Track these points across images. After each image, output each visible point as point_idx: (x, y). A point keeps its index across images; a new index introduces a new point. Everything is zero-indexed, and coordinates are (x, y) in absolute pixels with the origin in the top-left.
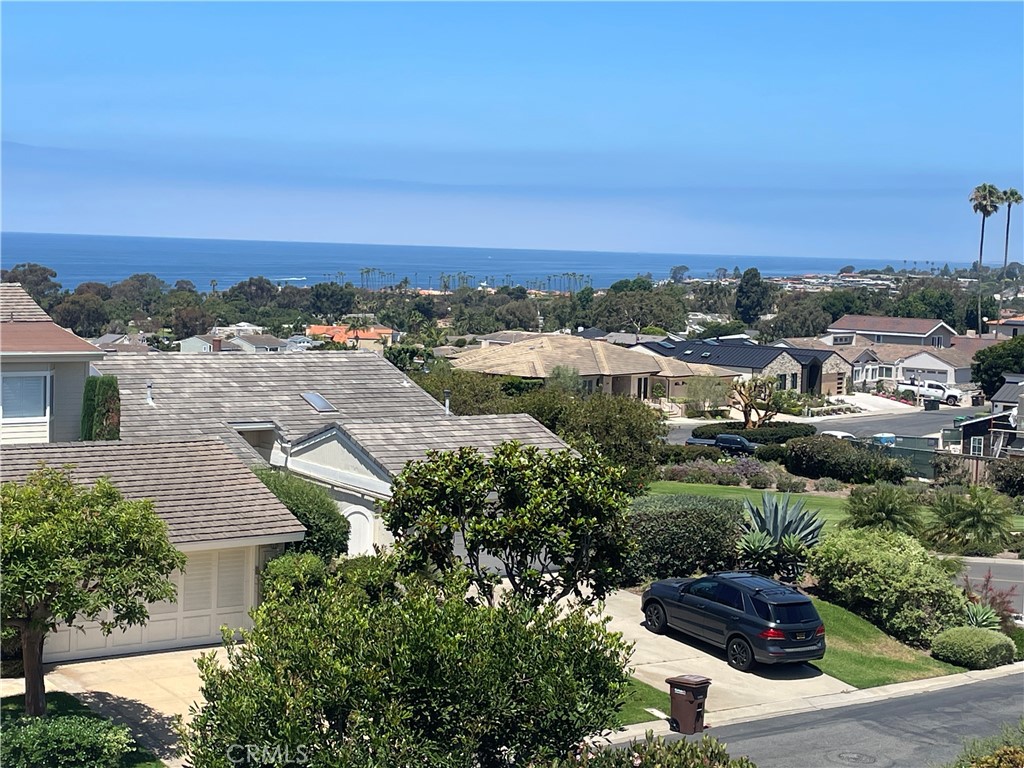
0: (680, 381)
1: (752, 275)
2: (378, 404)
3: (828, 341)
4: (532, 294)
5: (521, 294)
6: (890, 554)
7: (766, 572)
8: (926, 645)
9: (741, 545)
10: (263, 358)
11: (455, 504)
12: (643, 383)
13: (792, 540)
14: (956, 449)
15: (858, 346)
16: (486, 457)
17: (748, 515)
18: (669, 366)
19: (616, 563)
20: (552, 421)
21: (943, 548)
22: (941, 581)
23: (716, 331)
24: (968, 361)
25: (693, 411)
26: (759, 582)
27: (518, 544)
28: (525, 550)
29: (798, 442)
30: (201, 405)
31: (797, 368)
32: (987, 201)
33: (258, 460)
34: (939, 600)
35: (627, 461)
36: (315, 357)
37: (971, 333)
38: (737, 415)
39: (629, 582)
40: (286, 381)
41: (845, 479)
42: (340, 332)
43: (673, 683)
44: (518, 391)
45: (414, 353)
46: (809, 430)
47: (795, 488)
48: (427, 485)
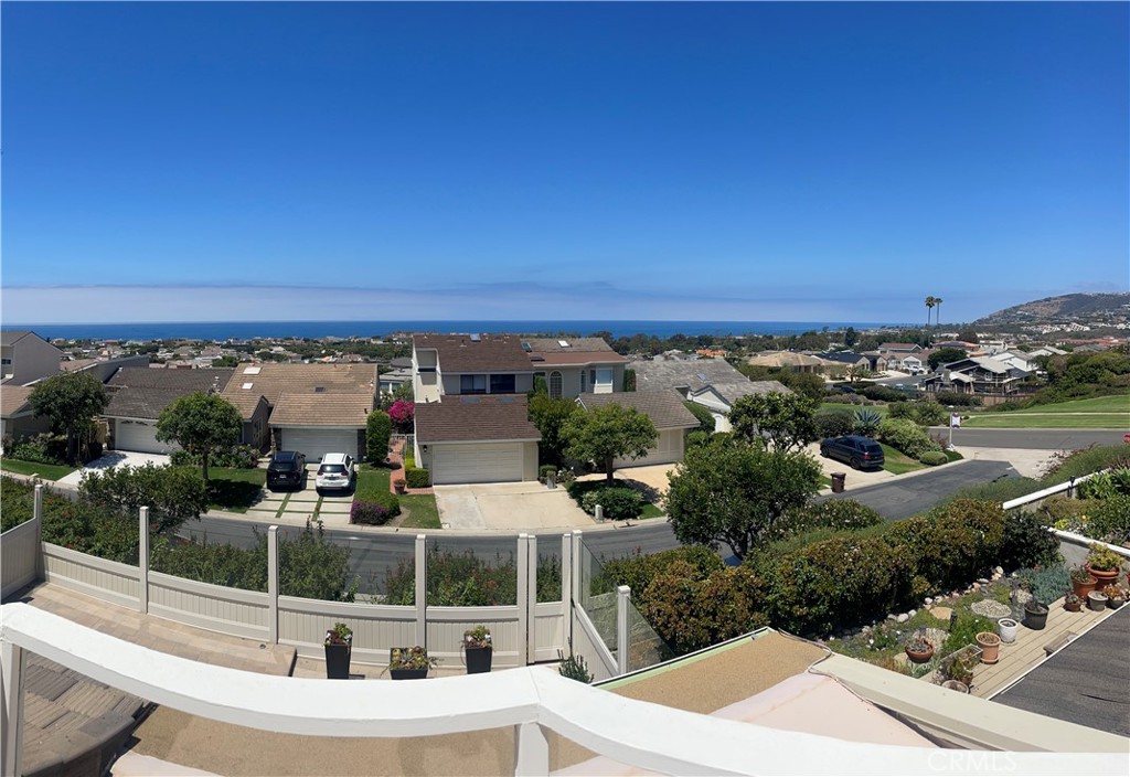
0: (828, 367)
1: (850, 330)
2: (724, 378)
3: (878, 352)
4: (775, 337)
5: (771, 337)
6: (905, 427)
7: (863, 435)
8: (918, 458)
9: (854, 425)
10: (682, 362)
11: (754, 413)
12: (815, 368)
13: (871, 423)
14: (924, 389)
15: (889, 354)
16: (764, 396)
17: (856, 415)
18: (824, 362)
19: (812, 434)
20: (786, 383)
21: (922, 424)
22: (923, 436)
23: (840, 349)
24: (926, 359)
25: (833, 378)
26: (861, 439)
27: (777, 428)
28: (779, 429)
29: (871, 388)
30: (662, 379)
31: (868, 362)
32: (930, 302)
33: (683, 398)
34: (922, 442)
35: (813, 396)
36: (701, 361)
37: (926, 349)
38: (848, 379)
39: (815, 440)
40: (692, 370)
41: (887, 401)
42: (708, 352)
43: (833, 475)
44: (773, 372)
45: (735, 359)
46: (873, 384)
47: (870, 404)
48: (744, 407)
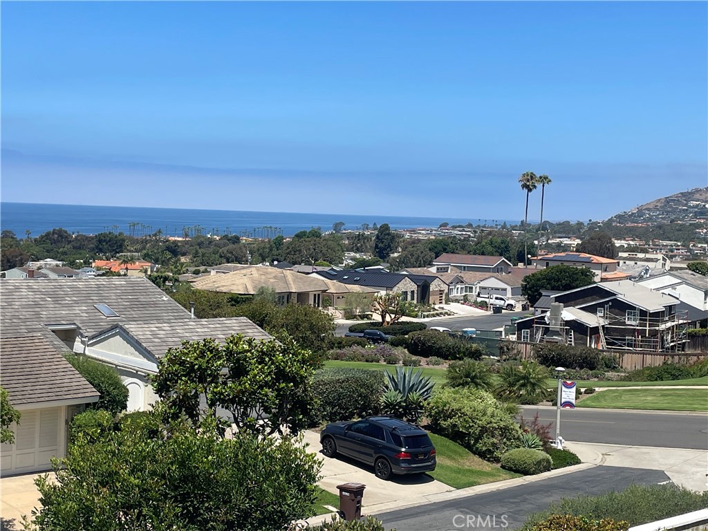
0: (341, 296)
1: (384, 230)
2: (147, 312)
3: (433, 270)
4: (244, 240)
5: (236, 240)
6: (475, 403)
7: (399, 416)
8: (497, 460)
9: (382, 399)
10: (65, 282)
11: (202, 376)
12: (317, 297)
13: (414, 396)
14: (513, 338)
15: (452, 273)
16: (221, 345)
17: (387, 381)
18: (333, 286)
19: (306, 412)
20: (261, 322)
21: (507, 399)
22: (507, 420)
23: (363, 264)
24: (520, 283)
25: (349, 315)
26: (395, 423)
27: (240, 401)
28: (246, 405)
29: (416, 334)
30: (25, 314)
31: (414, 287)
32: (529, 183)
33: (66, 349)
34: (505, 431)
35: (310, 346)
36: (103, 281)
37: (521, 265)
38: (377, 318)
39: (312, 425)
40: (85, 297)
41: (445, 357)
42: (115, 265)
43: (341, 488)
44: (237, 303)
45: (166, 279)
46: (422, 327)
47: (415, 363)
48: (182, 363)
